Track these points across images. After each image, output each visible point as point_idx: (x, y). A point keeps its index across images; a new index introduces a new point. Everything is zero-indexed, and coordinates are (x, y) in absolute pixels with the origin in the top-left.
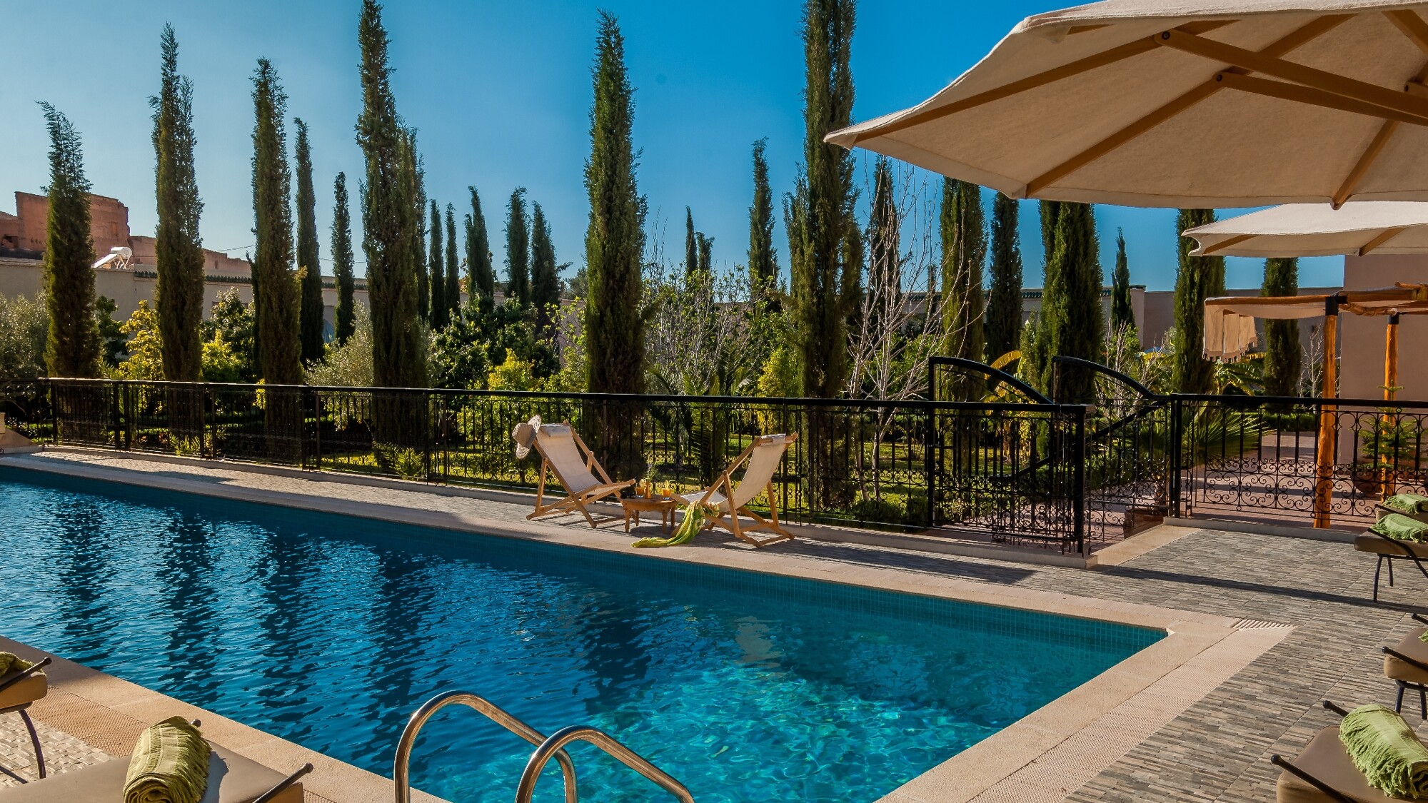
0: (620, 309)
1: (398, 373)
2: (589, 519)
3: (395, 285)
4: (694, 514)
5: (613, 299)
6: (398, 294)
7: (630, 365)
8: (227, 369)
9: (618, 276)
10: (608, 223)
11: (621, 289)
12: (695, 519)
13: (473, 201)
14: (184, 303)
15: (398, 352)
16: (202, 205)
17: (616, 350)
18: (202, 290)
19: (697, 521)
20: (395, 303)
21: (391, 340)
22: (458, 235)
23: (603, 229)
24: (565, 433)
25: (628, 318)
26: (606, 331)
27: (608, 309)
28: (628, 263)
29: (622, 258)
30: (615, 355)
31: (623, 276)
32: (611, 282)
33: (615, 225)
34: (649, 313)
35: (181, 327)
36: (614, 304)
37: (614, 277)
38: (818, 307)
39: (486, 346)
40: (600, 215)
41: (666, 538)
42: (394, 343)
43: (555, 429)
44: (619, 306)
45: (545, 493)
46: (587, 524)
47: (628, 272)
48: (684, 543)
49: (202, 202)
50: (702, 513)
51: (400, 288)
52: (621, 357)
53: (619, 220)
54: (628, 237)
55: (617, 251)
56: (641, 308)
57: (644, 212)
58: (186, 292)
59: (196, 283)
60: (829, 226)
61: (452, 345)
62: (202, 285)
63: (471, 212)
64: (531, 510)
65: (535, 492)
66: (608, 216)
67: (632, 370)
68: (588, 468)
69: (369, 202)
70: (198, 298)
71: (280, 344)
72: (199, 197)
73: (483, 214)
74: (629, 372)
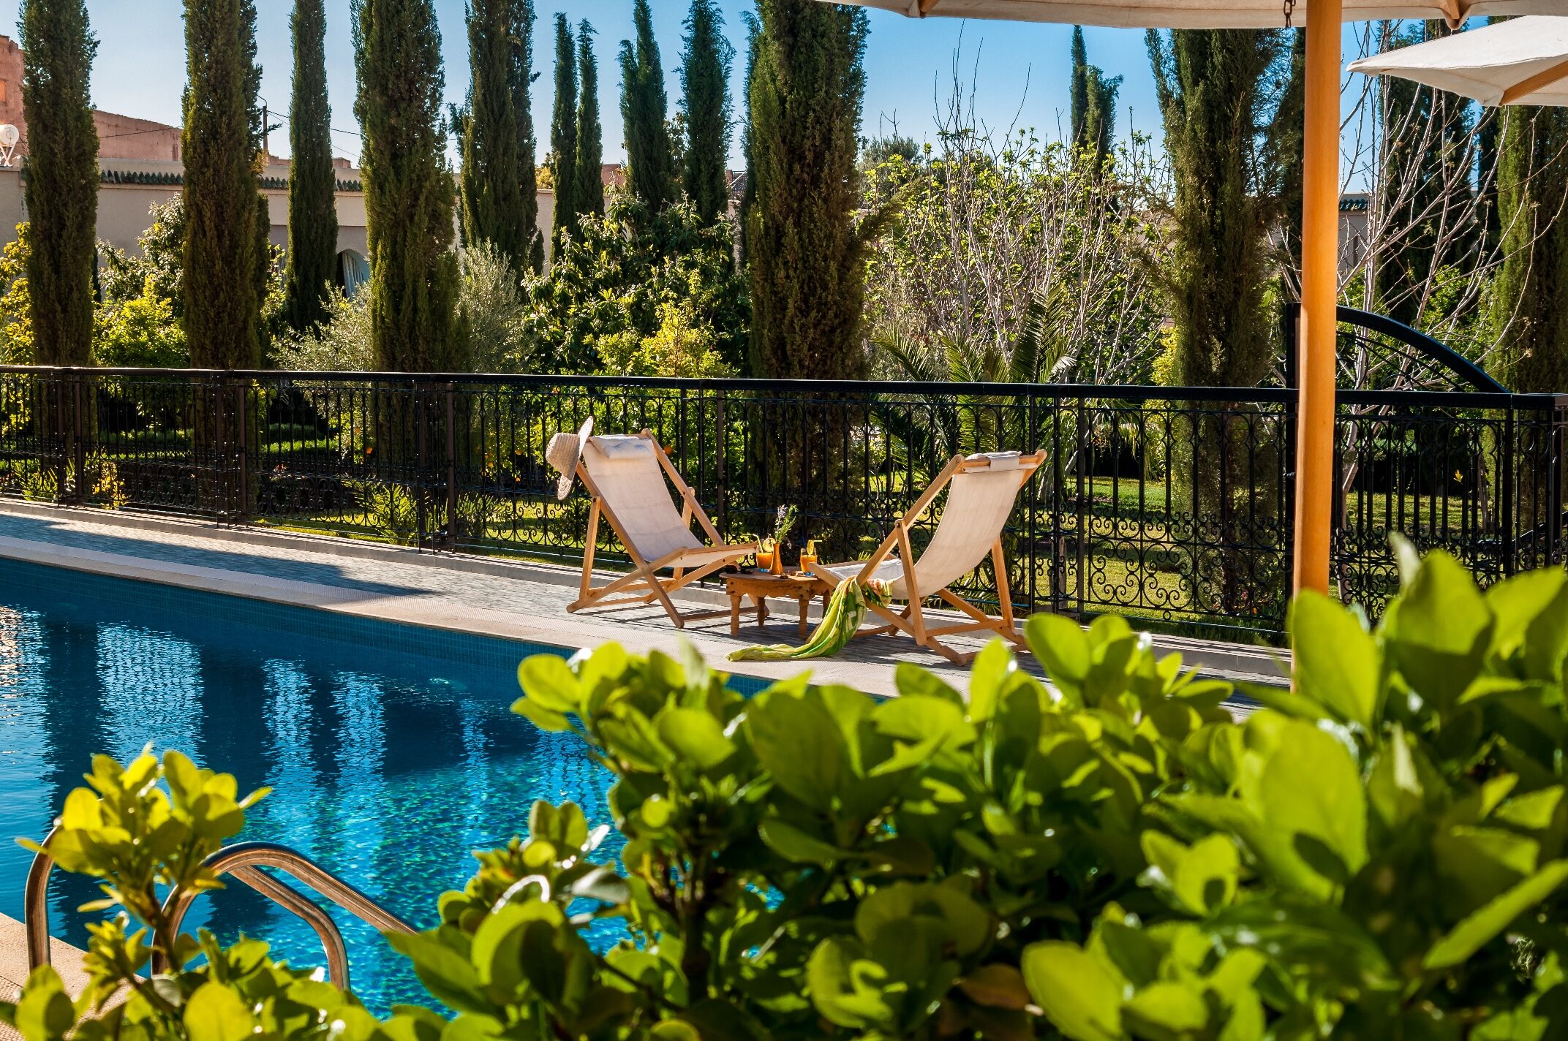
0: (813, 221)
1: (415, 348)
2: (672, 611)
3: (411, 180)
4: (846, 602)
5: (801, 200)
6: (417, 199)
7: (833, 330)
8: (164, 349)
9: (810, 156)
10: (790, 53)
11: (815, 181)
12: (846, 611)
13: (637, 15)
14: (62, 226)
15: (415, 310)
16: (96, 44)
17: (805, 300)
18: (93, 202)
19: (852, 614)
20: (411, 218)
21: (403, 286)
22: (600, 83)
23: (781, 65)
24: (640, 453)
25: (830, 237)
26: (786, 263)
27: (790, 221)
28: (830, 130)
29: (818, 121)
30: (804, 312)
31: (819, 157)
32: (797, 167)
33: (802, 58)
34: (872, 227)
35: (57, 269)
36: (801, 210)
37: (802, 158)
38: (1212, 214)
39: (628, 299)
40: (774, 38)
41: (795, 645)
42: (409, 291)
43: (618, 446)
44: (811, 214)
45: (597, 565)
46: (669, 621)
47: (829, 148)
48: (826, 655)
49: (95, 38)
50: (860, 599)
51: (421, 187)
52: (813, 314)
53: (810, 47)
54: (829, 79)
55: (808, 108)
56: (857, 216)
57: (863, 31)
58: (65, 205)
59: (83, 188)
60: (1230, 52)
61: (565, 299)
62: (93, 192)
63: (633, 36)
64: (575, 593)
65: (579, 563)
66: (790, 40)
67: (838, 340)
68: (685, 520)
69: (368, 28)
70: (87, 217)
71: (216, 296)
72: (91, 29)
73: (656, 38)
74: (831, 343)
